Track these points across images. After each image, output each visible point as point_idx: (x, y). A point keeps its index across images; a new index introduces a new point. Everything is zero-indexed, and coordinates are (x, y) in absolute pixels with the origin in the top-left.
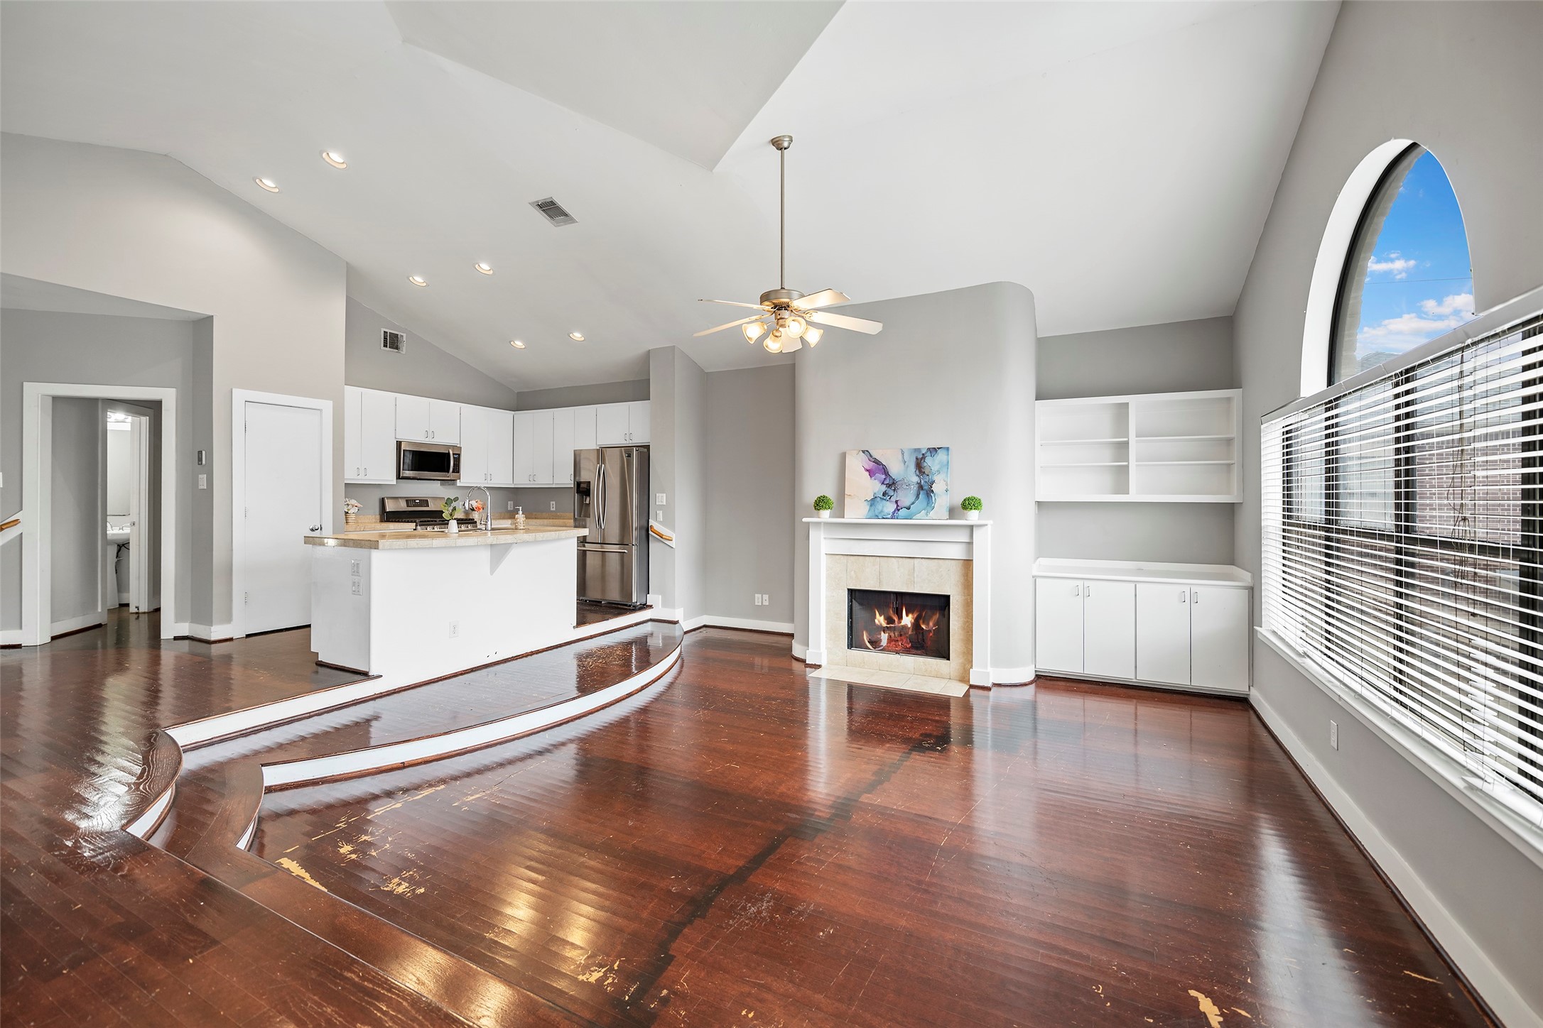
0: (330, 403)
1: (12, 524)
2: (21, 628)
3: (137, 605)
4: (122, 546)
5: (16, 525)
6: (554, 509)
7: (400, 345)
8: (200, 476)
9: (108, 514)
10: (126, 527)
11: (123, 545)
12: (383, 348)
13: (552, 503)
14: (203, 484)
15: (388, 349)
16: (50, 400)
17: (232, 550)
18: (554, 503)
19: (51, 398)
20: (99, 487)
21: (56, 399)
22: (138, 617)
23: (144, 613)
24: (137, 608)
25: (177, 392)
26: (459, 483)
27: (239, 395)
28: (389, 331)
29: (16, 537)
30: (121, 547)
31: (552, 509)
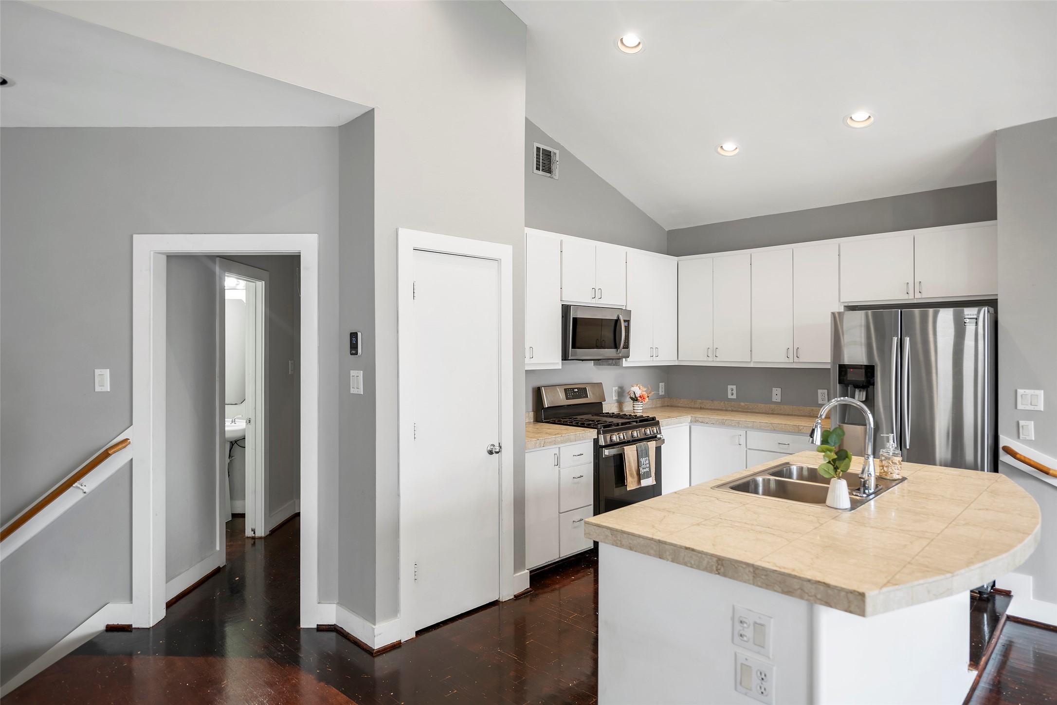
0: (509, 249)
1: (120, 447)
2: (131, 600)
3: (253, 527)
4: (237, 444)
5: (125, 447)
6: (734, 397)
7: (553, 167)
8: (353, 373)
9: (227, 402)
10: (239, 418)
11: (236, 442)
12: (536, 171)
13: (730, 387)
14: (357, 386)
15: (541, 172)
16: (164, 259)
17: (399, 495)
18: (734, 387)
19: (165, 257)
20: (217, 379)
21: (172, 258)
22: (254, 542)
23: (261, 538)
24: (254, 531)
25: (319, 238)
26: (625, 363)
27: (408, 238)
28: (542, 147)
29: (125, 465)
30: (233, 445)
31: (730, 396)
